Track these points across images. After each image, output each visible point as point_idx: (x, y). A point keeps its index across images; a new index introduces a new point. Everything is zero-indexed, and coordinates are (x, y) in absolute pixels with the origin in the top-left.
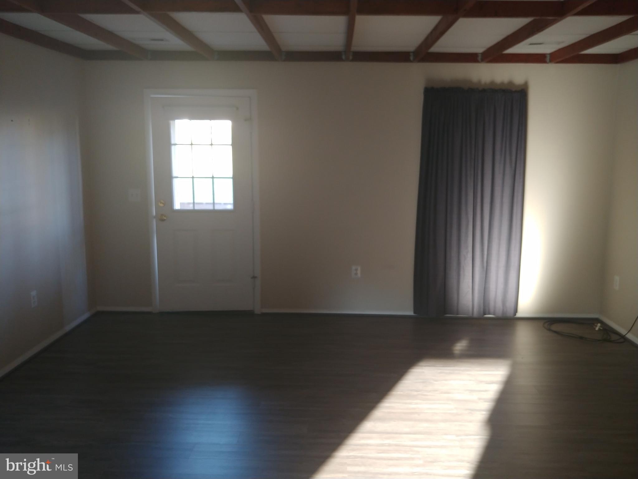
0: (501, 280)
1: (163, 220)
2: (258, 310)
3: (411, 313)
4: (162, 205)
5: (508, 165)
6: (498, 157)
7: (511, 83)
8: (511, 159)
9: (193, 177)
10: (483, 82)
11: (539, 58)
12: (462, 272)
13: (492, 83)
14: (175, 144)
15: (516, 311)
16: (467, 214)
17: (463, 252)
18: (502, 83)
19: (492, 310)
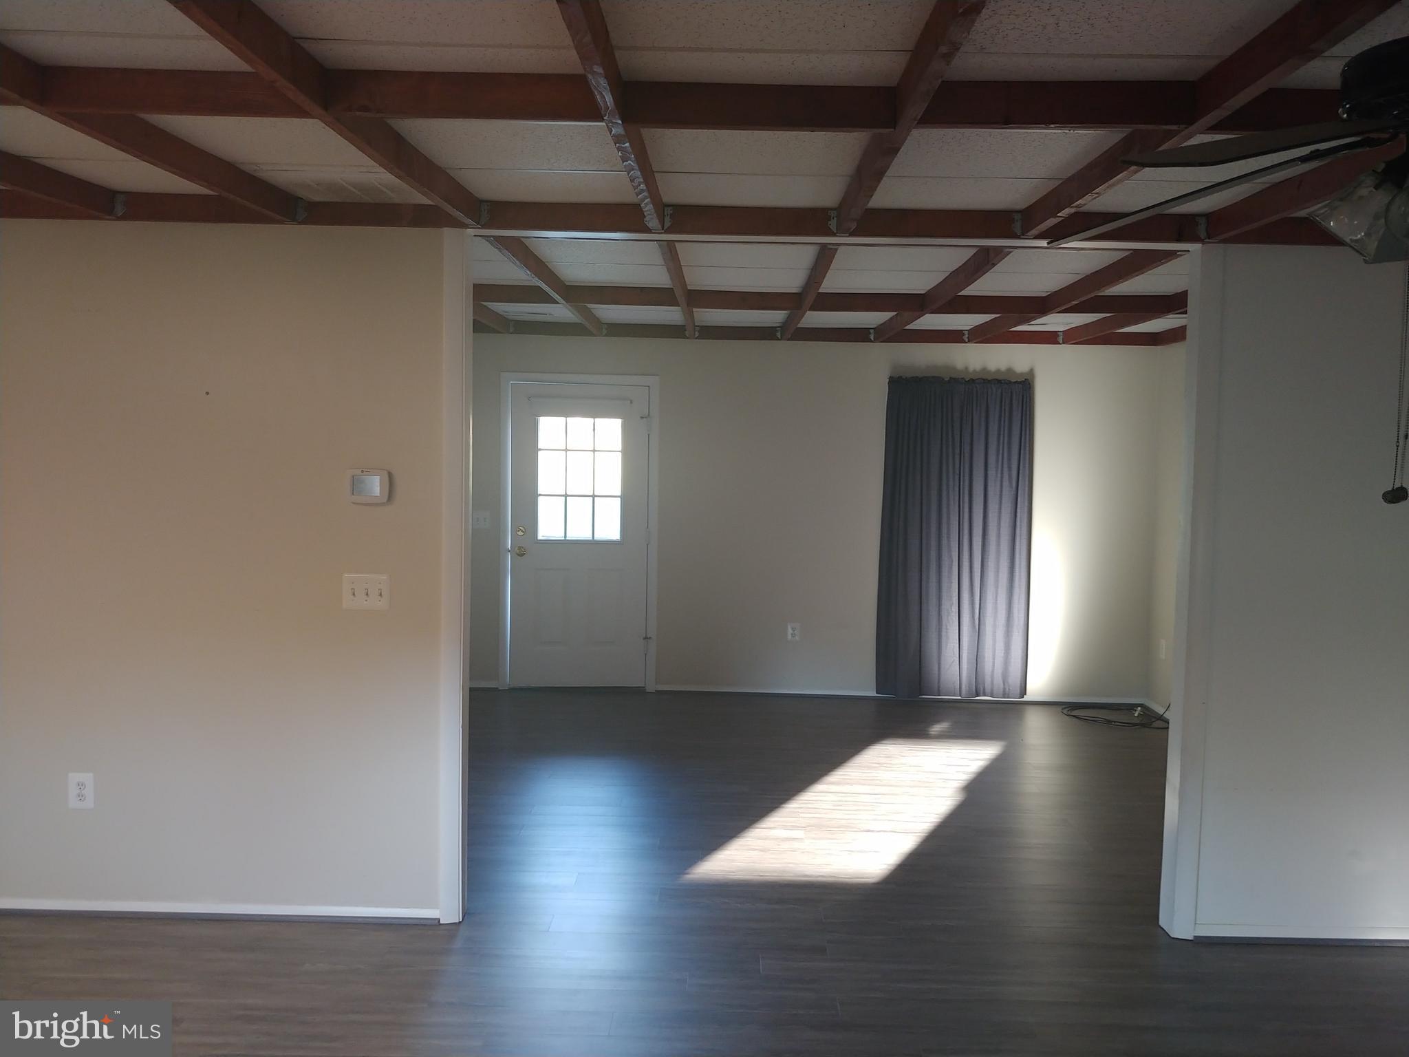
0: (1000, 645)
1: (521, 555)
2: (651, 687)
3: (872, 693)
4: (521, 533)
5: (1006, 483)
6: (991, 472)
7: (1010, 371)
8: (1010, 476)
9: (566, 496)
10: (971, 369)
11: (1049, 338)
12: (944, 634)
13: (984, 370)
14: (540, 450)
15: (1024, 691)
16: (950, 551)
17: (945, 604)
18: (998, 371)
19: (988, 689)
